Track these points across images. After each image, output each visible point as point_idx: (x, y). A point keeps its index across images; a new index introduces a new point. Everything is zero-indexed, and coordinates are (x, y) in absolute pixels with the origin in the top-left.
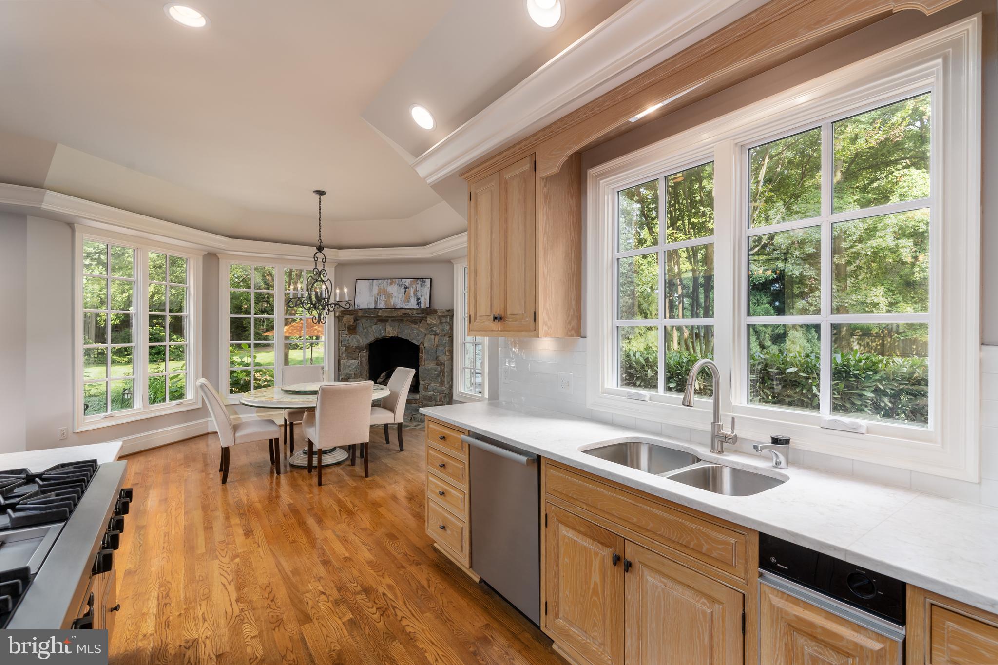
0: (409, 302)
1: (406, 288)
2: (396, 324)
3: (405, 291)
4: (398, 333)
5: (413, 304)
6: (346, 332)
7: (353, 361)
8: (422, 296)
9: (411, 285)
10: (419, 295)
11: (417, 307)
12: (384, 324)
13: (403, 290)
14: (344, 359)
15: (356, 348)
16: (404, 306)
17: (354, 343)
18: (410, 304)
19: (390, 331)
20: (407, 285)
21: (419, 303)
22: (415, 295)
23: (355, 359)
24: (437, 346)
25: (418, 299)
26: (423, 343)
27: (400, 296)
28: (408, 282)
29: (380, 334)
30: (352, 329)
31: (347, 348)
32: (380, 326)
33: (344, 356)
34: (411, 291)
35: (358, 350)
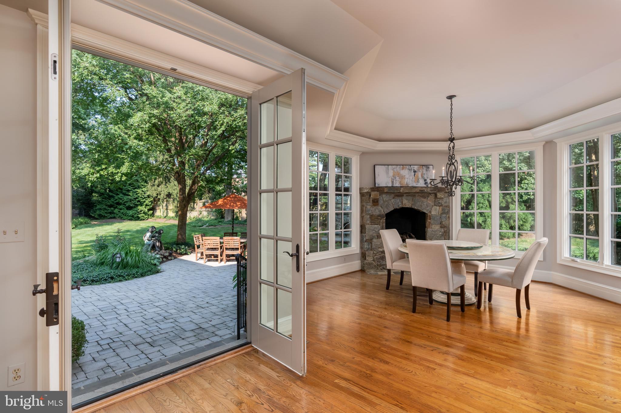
0: (418, 182)
1: (415, 172)
2: (410, 198)
3: (415, 174)
4: (412, 204)
5: (421, 184)
6: (371, 204)
7: (376, 226)
8: (428, 178)
9: (419, 170)
10: (425, 177)
11: (425, 186)
12: (400, 198)
13: (413, 174)
14: (369, 224)
15: (379, 216)
16: (415, 185)
17: (377, 213)
18: (419, 184)
19: (407, 203)
20: (415, 169)
21: (426, 183)
22: (422, 177)
23: (377, 224)
24: (441, 214)
25: (425, 180)
26: (430, 212)
27: (411, 178)
28: (416, 168)
29: (399, 206)
30: (375, 202)
31: (371, 216)
32: (398, 200)
33: (368, 222)
34: (419, 174)
35: (380, 218)
